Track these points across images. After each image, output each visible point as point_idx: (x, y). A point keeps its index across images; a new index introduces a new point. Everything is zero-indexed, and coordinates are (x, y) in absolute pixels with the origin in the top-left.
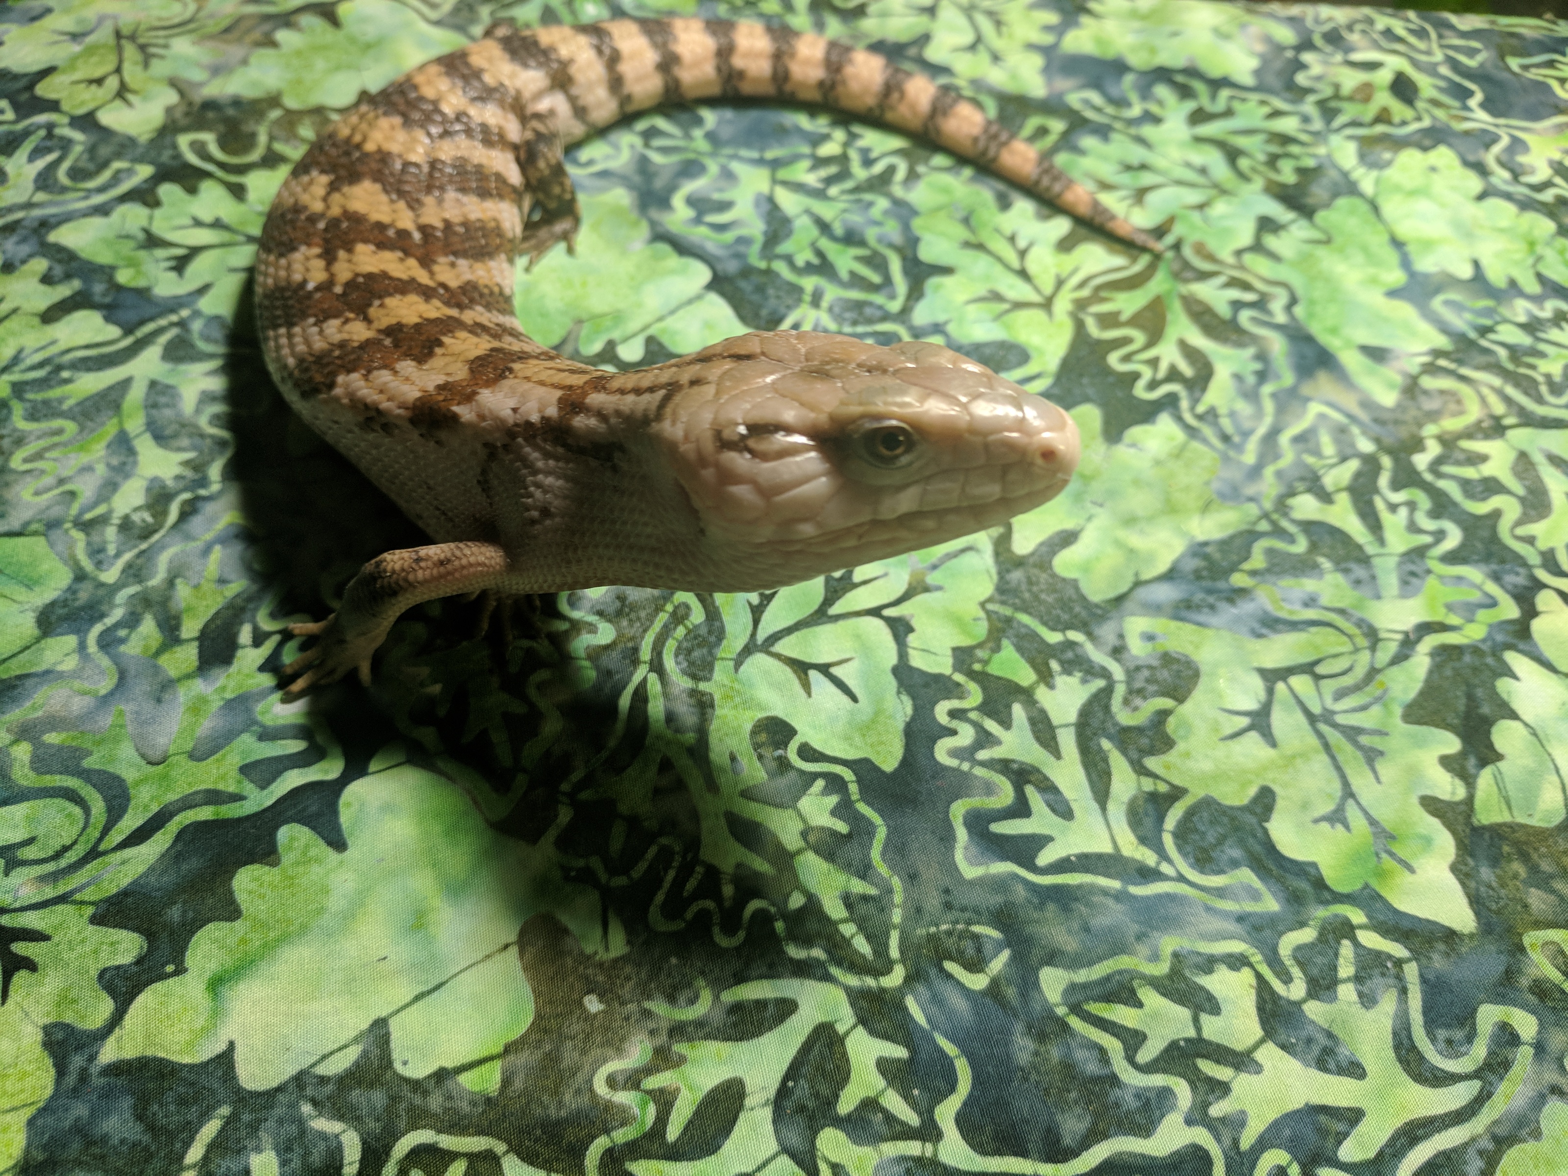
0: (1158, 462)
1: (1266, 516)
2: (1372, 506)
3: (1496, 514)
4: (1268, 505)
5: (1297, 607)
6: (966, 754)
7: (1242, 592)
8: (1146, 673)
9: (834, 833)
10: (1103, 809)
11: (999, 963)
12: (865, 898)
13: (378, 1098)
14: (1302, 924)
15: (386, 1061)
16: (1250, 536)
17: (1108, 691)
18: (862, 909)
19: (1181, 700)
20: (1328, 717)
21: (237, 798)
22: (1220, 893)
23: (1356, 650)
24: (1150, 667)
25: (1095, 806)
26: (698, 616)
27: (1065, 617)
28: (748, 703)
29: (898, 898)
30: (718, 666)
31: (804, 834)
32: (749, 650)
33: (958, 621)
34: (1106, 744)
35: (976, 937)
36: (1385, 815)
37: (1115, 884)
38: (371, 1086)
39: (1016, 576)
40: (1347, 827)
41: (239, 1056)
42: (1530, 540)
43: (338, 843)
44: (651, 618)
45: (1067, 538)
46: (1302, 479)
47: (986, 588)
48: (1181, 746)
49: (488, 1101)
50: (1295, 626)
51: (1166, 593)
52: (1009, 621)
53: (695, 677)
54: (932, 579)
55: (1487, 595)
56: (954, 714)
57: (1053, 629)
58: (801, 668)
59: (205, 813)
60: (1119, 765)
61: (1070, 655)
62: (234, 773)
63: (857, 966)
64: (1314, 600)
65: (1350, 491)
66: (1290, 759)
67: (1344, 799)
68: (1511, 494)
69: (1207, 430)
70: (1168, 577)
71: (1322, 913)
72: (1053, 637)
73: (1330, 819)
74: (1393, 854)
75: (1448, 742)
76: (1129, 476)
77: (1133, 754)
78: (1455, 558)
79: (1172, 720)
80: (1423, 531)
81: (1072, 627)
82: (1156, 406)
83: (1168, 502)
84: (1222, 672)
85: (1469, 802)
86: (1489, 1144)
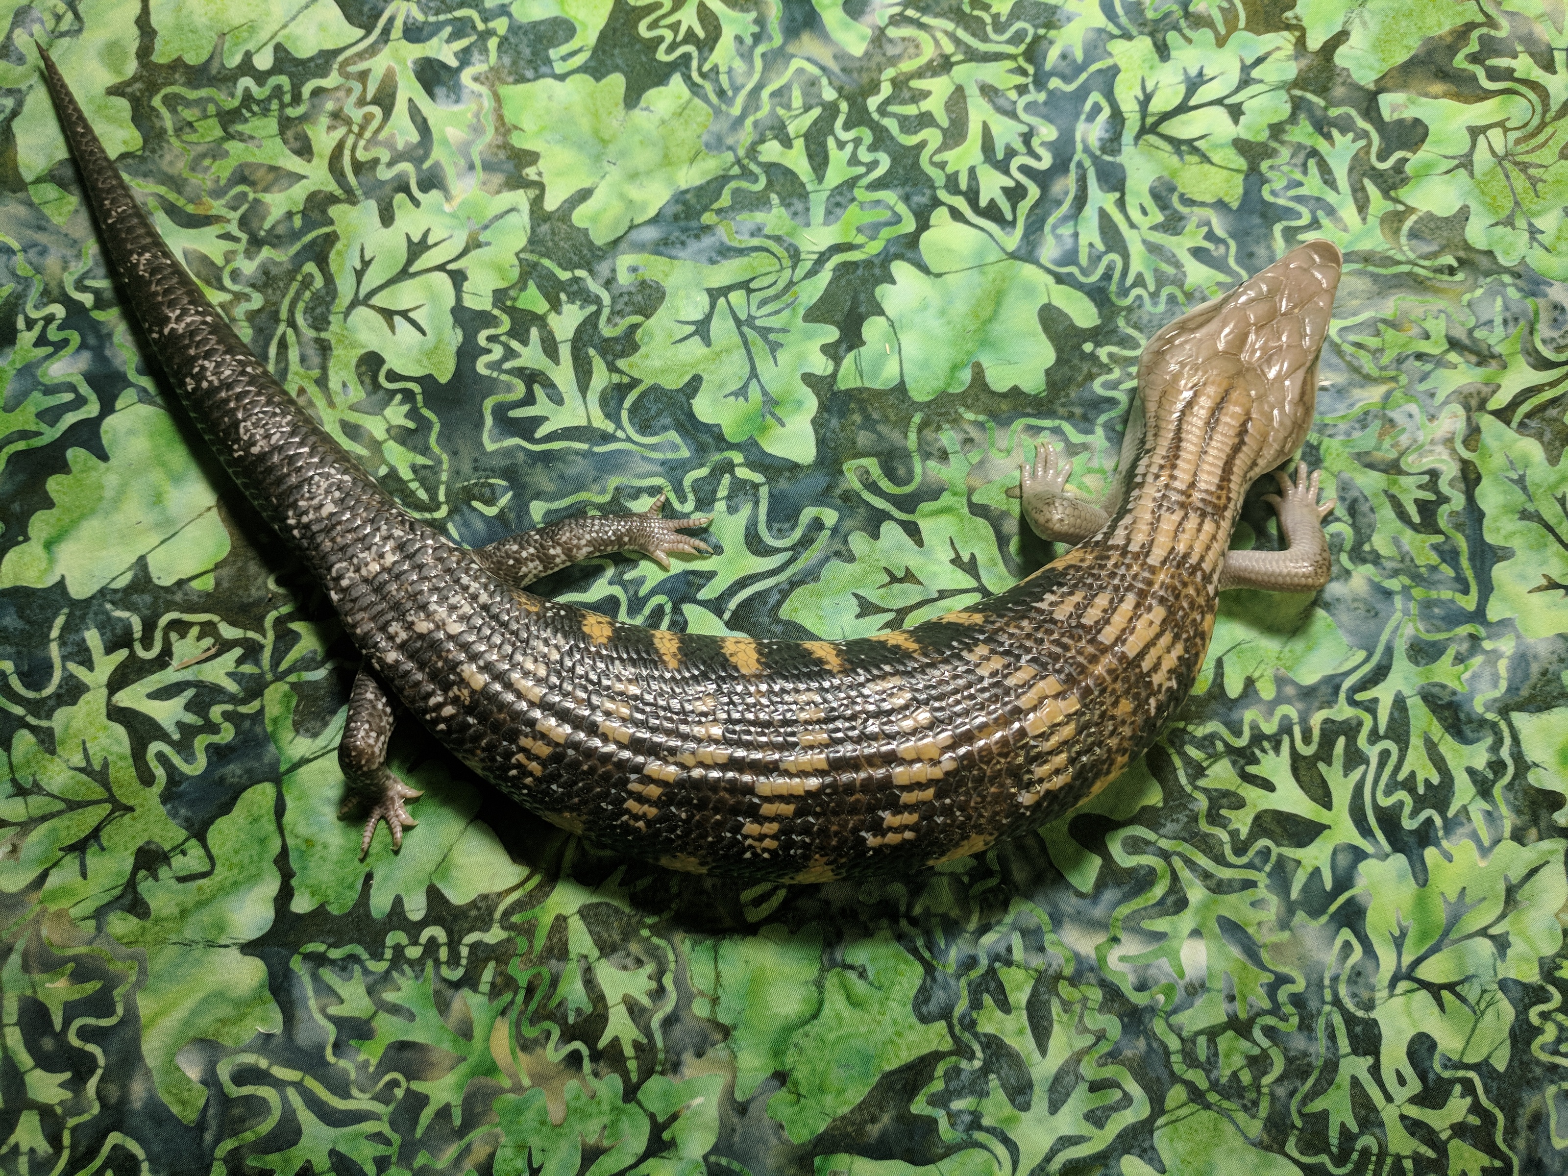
0: (663, 122)
1: (738, 162)
2: (824, 146)
3: (923, 145)
4: (741, 152)
5: (746, 237)
6: (495, 366)
7: (707, 229)
8: (626, 298)
9: (407, 429)
10: (584, 397)
11: (504, 500)
12: (425, 467)
13: (148, 598)
14: (702, 465)
15: (148, 578)
16: (723, 179)
17: (597, 314)
18: (424, 473)
19: (648, 317)
20: (750, 321)
21: (38, 434)
22: (653, 447)
23: (782, 269)
24: (630, 293)
25: (579, 395)
26: (319, 282)
27: (576, 258)
28: (353, 345)
29: (445, 466)
30: (332, 318)
31: (388, 431)
32: (354, 304)
33: (500, 270)
34: (592, 352)
35: (491, 486)
36: (772, 389)
37: (585, 446)
38: (143, 592)
39: (545, 228)
40: (746, 399)
41: (68, 582)
42: (942, 165)
43: (104, 457)
44: (287, 287)
45: (584, 195)
46: (772, 128)
47: (521, 241)
48: (643, 350)
49: (208, 594)
50: (741, 252)
51: (650, 234)
52: (535, 265)
53: (318, 329)
54: (482, 238)
55: (895, 213)
56: (490, 339)
57: (565, 269)
58: (388, 314)
59: (21, 446)
60: (599, 368)
61: (575, 288)
62: (32, 418)
63: (420, 507)
64: (759, 229)
65: (807, 136)
66: (718, 354)
67: (749, 379)
68: (938, 126)
69: (709, 87)
70: (655, 220)
71: (717, 457)
72: (564, 276)
73: (736, 394)
74: (773, 415)
75: (831, 334)
76: (638, 138)
77: (610, 358)
78: (878, 185)
79: (640, 331)
80: (859, 163)
81: (579, 267)
82: (672, 67)
83: (666, 156)
84: (682, 293)
85: (834, 375)
86: (786, 586)
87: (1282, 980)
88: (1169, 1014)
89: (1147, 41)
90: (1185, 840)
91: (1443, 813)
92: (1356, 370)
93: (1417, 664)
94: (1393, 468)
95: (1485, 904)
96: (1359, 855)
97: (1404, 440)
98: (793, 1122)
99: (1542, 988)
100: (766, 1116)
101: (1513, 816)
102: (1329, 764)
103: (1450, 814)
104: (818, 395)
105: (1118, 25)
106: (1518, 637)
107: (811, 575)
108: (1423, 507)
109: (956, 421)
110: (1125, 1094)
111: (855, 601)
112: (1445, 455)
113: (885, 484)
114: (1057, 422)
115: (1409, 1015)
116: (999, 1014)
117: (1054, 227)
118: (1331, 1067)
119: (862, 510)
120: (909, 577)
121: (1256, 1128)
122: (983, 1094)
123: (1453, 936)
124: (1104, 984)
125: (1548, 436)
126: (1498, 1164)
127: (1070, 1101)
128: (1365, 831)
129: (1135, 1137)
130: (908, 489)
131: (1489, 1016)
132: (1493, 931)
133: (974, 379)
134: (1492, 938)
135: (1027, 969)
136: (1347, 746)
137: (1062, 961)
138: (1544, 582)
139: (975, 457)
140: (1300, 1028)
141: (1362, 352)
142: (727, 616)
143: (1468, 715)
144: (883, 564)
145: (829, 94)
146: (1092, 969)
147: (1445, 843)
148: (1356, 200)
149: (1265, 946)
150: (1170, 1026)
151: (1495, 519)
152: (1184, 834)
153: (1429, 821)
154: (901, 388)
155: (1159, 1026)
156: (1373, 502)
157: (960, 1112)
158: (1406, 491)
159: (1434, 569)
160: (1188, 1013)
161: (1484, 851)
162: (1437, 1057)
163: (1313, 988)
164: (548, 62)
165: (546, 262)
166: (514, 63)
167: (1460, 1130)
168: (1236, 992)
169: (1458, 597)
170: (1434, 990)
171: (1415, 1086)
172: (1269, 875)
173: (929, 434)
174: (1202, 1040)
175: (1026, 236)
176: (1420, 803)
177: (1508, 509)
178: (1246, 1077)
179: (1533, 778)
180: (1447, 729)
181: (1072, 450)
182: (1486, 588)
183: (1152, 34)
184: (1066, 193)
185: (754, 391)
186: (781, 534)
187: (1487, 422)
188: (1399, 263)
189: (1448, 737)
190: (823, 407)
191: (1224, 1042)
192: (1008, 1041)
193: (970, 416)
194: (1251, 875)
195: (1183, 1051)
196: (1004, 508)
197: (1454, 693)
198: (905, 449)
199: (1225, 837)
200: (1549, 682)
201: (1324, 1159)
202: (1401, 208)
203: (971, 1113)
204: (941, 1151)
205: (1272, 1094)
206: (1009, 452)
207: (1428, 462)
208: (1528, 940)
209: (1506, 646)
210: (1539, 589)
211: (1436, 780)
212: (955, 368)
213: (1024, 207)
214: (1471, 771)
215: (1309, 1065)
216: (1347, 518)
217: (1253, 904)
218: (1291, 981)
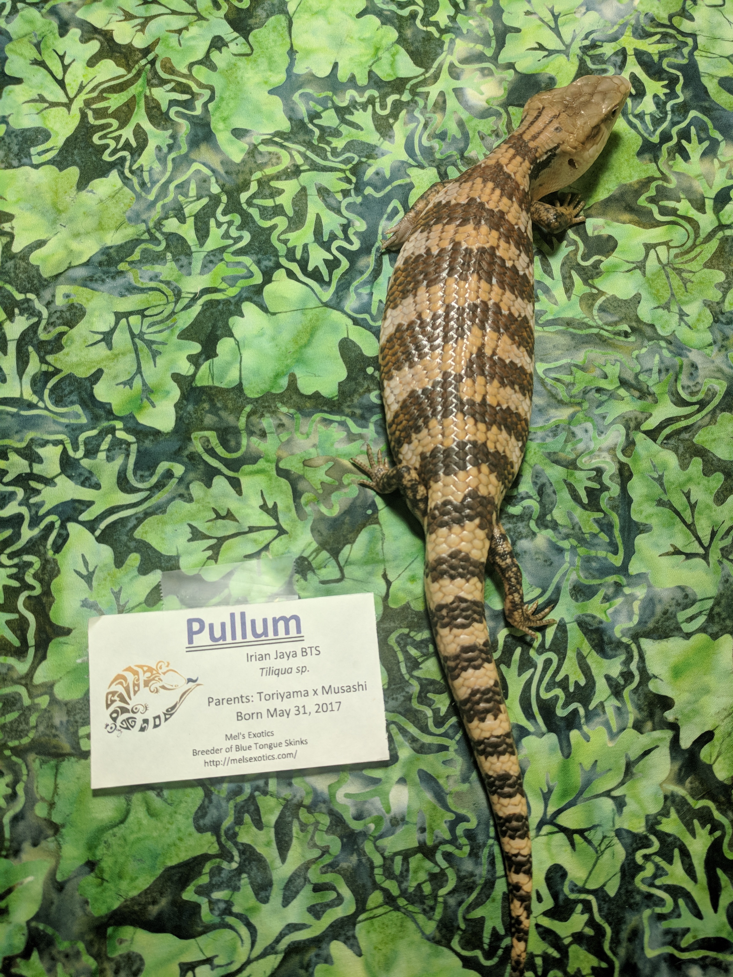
0: (101, 201)
1: (148, 231)
2: (207, 224)
3: (274, 227)
4: (151, 224)
5: (146, 281)
7: (121, 273)
8: (58, 314)
10: (21, 378)
14: (93, 428)
16: (136, 242)
17: (38, 324)
19: (71, 327)
20: (141, 336)
22: (62, 415)
23: (168, 303)
24: (62, 311)
25: (17, 377)
27: (29, 286)
34: (30, 349)
36: (151, 381)
37: (14, 410)
39: (10, 263)
40: (131, 388)
42: (285, 242)
45: (40, 244)
46: (174, 209)
48: (65, 350)
50: (142, 290)
51: (82, 273)
55: (250, 271)
57: (21, 293)
60: (34, 360)
61: (26, 305)
64: (157, 276)
65: (197, 217)
66: (116, 356)
67: (136, 374)
68: (286, 215)
69: (135, 181)
70: (87, 264)
71: (105, 424)
72: (19, 297)
73: (125, 383)
74: (148, 399)
75: (196, 348)
76: (83, 210)
77: (42, 354)
78: (241, 252)
79: (65, 337)
80: (230, 237)
81: (31, 292)
82: (112, 165)
83: (100, 223)
84: (97, 313)
85: (194, 375)
86: (141, 516)
87: (461, 819)
88: (377, 838)
89: (435, 170)
90: (400, 713)
91: (586, 705)
92: (553, 396)
93: (577, 600)
94: (572, 465)
95: (609, 774)
96: (523, 732)
97: (581, 446)
98: (96, 900)
99: (646, 837)
100: (77, 894)
101: (636, 711)
102: (509, 666)
103: (591, 707)
104: (181, 388)
105: (416, 161)
106: (649, 586)
107: (160, 509)
108: (590, 492)
109: (274, 412)
110: (339, 894)
111: (188, 529)
112: (608, 459)
113: (220, 451)
114: (343, 418)
115: (549, 850)
116: (254, 829)
117: (357, 288)
118: (490, 884)
119: (201, 467)
120: (230, 516)
121: (431, 927)
122: (236, 889)
123: (586, 795)
124: (332, 813)
125: (681, 450)
126: (604, 965)
127: (299, 897)
128: (530, 715)
129: (342, 928)
130: (235, 455)
131: (607, 856)
132: (614, 793)
133: (289, 385)
134: (614, 798)
135: (278, 798)
136: (522, 654)
137: (304, 794)
138: (672, 550)
139: (284, 437)
140: (470, 855)
141: (559, 384)
142: (98, 533)
143: (610, 637)
144: (213, 505)
145: (215, 189)
146: (324, 802)
147: (585, 728)
148: (564, 284)
149: (450, 793)
150: (377, 848)
151: (640, 504)
152: (400, 709)
153: (575, 712)
154: (239, 388)
155: (368, 847)
156: (555, 486)
157: (219, 900)
158: (580, 481)
159: (595, 535)
160: (390, 838)
161: (613, 736)
162: (567, 883)
163: (482, 826)
164: (29, 155)
165: (8, 287)
166: (6, 155)
167: (578, 938)
168: (427, 825)
169: (610, 555)
170: (569, 833)
171: (548, 903)
172: (458, 742)
173: (254, 419)
174: (398, 860)
175: (336, 292)
176: (570, 698)
177: (648, 498)
178: (427, 889)
179: (653, 686)
180: (594, 647)
181: (351, 438)
182: (630, 552)
183: (438, 167)
184: (368, 267)
185: (138, 383)
186: (142, 479)
187: (639, 437)
188: (591, 327)
189: (594, 653)
190: (184, 397)
191: (414, 862)
192: (259, 850)
193: (284, 409)
194: (446, 741)
195: (383, 866)
196: (301, 473)
197: (601, 622)
198: (236, 428)
199: (429, 713)
200: (668, 619)
201: (478, 953)
202: (595, 291)
203: (226, 902)
204: (200, 929)
205: (445, 903)
206: (308, 435)
207: (596, 462)
208: (639, 802)
209: (640, 592)
210: (667, 554)
211: (583, 682)
212: (277, 376)
213: (338, 273)
214: (608, 678)
215: (474, 882)
216: (536, 497)
217: (444, 762)
218: (467, 820)
